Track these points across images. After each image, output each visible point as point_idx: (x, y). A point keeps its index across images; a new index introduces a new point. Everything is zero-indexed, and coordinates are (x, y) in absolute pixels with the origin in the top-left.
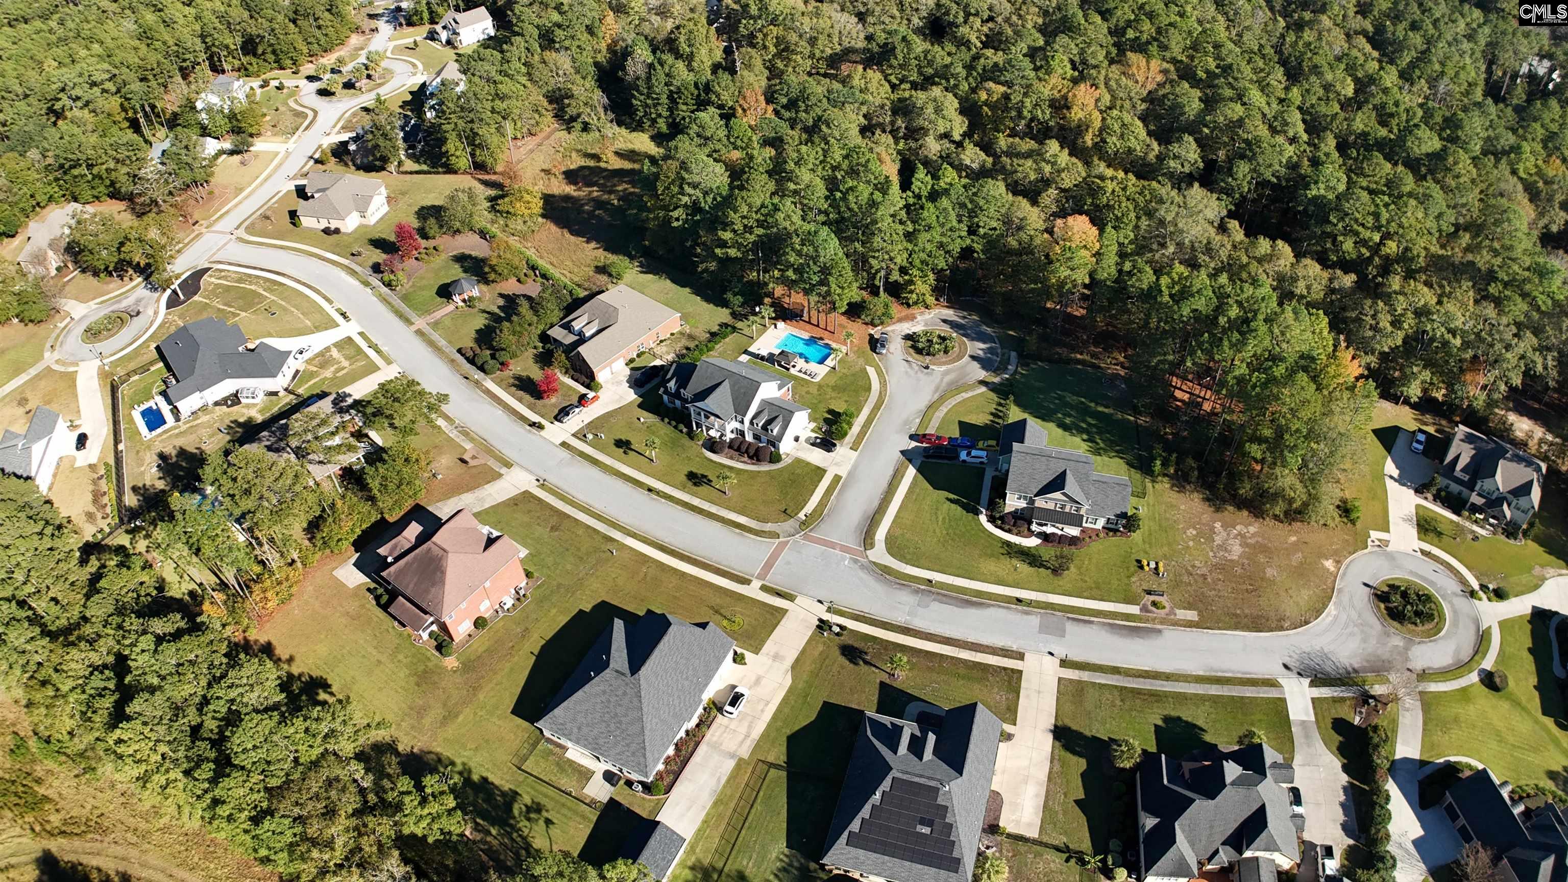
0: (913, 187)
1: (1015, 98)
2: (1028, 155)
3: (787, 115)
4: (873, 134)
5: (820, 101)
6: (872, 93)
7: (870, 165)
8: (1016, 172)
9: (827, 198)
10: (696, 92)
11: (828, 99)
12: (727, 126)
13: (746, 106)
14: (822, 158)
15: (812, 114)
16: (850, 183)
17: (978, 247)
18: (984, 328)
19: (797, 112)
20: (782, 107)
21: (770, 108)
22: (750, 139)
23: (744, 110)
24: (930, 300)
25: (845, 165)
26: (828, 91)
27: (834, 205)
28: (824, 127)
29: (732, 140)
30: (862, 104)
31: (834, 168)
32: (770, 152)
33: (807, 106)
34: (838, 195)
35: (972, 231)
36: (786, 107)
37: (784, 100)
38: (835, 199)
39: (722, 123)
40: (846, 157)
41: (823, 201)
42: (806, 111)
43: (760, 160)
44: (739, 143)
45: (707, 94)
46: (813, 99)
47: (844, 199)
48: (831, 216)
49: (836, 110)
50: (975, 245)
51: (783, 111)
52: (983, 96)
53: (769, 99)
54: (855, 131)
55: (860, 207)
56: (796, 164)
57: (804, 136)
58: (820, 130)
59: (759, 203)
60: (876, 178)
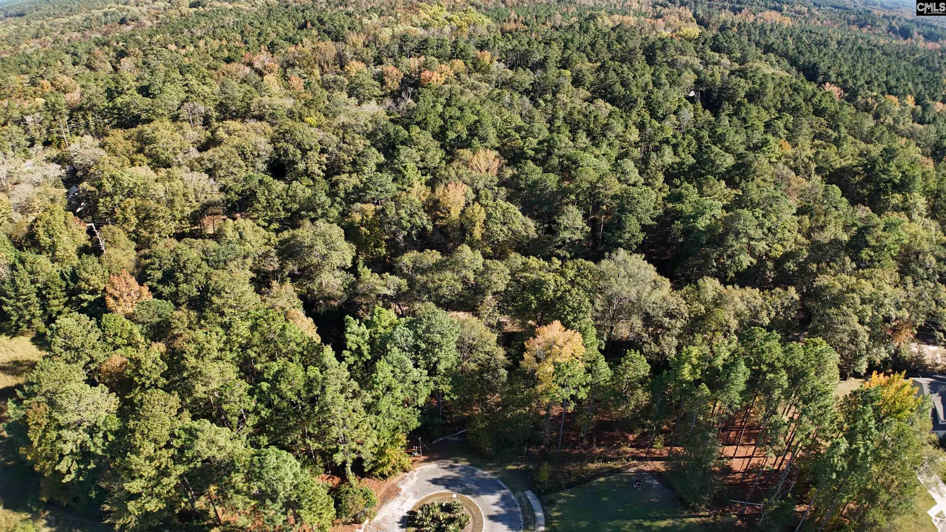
0: (349, 344)
1: (391, 211)
2: (439, 267)
3: (166, 290)
4: (269, 287)
5: (199, 266)
6: (250, 242)
7: (287, 333)
8: (440, 287)
9: (251, 393)
10: (64, 284)
11: (207, 261)
12: (99, 325)
13: (117, 294)
14: (225, 338)
15: (195, 283)
16: (275, 367)
17: (446, 388)
18: (480, 472)
19: (177, 285)
20: (159, 282)
21: (145, 290)
22: (131, 333)
23: (115, 298)
24: (407, 461)
25: (256, 340)
26: (204, 252)
27: (263, 398)
28: (215, 299)
29: (110, 340)
30: (245, 257)
31: (244, 348)
32: (159, 348)
33: (186, 275)
34: (265, 386)
35: (432, 371)
36: (162, 281)
37: (159, 275)
38: (262, 392)
39: (93, 322)
40: (253, 328)
41: (247, 399)
42: (186, 281)
43: (149, 363)
44: (119, 341)
45: (76, 284)
46: (191, 267)
47: (273, 389)
48: (263, 413)
49: (219, 272)
50: (441, 387)
51: (160, 287)
52: (358, 217)
53: (142, 279)
54: (249, 290)
55: (299, 394)
56: (197, 357)
57: (194, 314)
58: (211, 302)
59: (165, 433)
60: (298, 345)
